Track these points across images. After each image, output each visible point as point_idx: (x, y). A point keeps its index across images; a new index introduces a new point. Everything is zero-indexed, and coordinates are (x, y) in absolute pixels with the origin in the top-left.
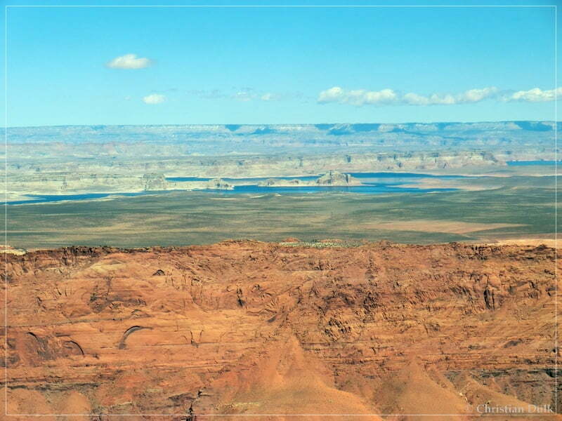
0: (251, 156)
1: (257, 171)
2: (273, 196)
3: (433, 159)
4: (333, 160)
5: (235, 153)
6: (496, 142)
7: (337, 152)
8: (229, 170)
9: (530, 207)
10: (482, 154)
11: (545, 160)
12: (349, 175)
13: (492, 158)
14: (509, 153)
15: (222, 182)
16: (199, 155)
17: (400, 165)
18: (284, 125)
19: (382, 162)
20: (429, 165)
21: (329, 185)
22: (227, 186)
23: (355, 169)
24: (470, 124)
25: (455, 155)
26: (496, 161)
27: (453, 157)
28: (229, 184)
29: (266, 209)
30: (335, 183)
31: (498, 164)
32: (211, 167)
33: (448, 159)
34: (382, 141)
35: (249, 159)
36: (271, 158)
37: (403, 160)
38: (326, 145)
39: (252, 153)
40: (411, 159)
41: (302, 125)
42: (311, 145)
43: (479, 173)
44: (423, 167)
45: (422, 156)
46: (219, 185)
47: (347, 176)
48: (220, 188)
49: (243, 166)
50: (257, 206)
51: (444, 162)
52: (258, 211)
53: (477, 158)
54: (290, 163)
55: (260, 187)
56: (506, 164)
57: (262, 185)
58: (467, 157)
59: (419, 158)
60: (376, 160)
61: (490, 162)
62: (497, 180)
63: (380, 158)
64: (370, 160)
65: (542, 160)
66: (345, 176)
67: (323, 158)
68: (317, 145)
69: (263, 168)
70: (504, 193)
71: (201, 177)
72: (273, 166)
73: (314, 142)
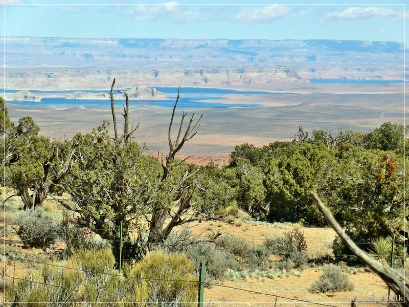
0: (60, 69)
1: (65, 84)
2: (77, 108)
3: (239, 75)
4: (141, 74)
5: (45, 65)
6: (302, 60)
7: (145, 67)
8: (38, 83)
9: (325, 123)
10: (286, 71)
11: (348, 78)
12: (155, 90)
13: (296, 75)
14: (313, 70)
15: (29, 94)
16: (9, 67)
17: (206, 81)
18: (94, 39)
19: (188, 77)
20: (235, 81)
21: (135, 99)
22: (34, 98)
23: (162, 83)
24: (278, 41)
25: (260, 72)
26: (299, 78)
27: (259, 74)
28: (36, 96)
29: (69, 121)
30: (141, 97)
31: (301, 81)
32: (20, 79)
33: (253, 75)
34: (191, 57)
35: (58, 72)
36: (80, 72)
37: (209, 76)
38: (135, 59)
39: (62, 66)
40: (217, 74)
41: (112, 39)
42: (121, 59)
43: (282, 90)
44: (228, 83)
45: (227, 72)
46: (26, 97)
47: (153, 90)
48: (27, 100)
49: (51, 79)
50: (60, 118)
51: (249, 79)
52: (61, 123)
53: (281, 75)
54: (98, 76)
55: (67, 99)
56: (309, 82)
57: (69, 98)
58: (271, 74)
59: (224, 74)
60: (183, 75)
61: (294, 79)
62: (299, 97)
63: (186, 73)
64: (177, 75)
65: (345, 78)
66: (151, 90)
67: (132, 72)
68: (126, 59)
69: (71, 81)
70: (303, 109)
71: (9, 88)
72: (82, 79)
73: (124, 56)
